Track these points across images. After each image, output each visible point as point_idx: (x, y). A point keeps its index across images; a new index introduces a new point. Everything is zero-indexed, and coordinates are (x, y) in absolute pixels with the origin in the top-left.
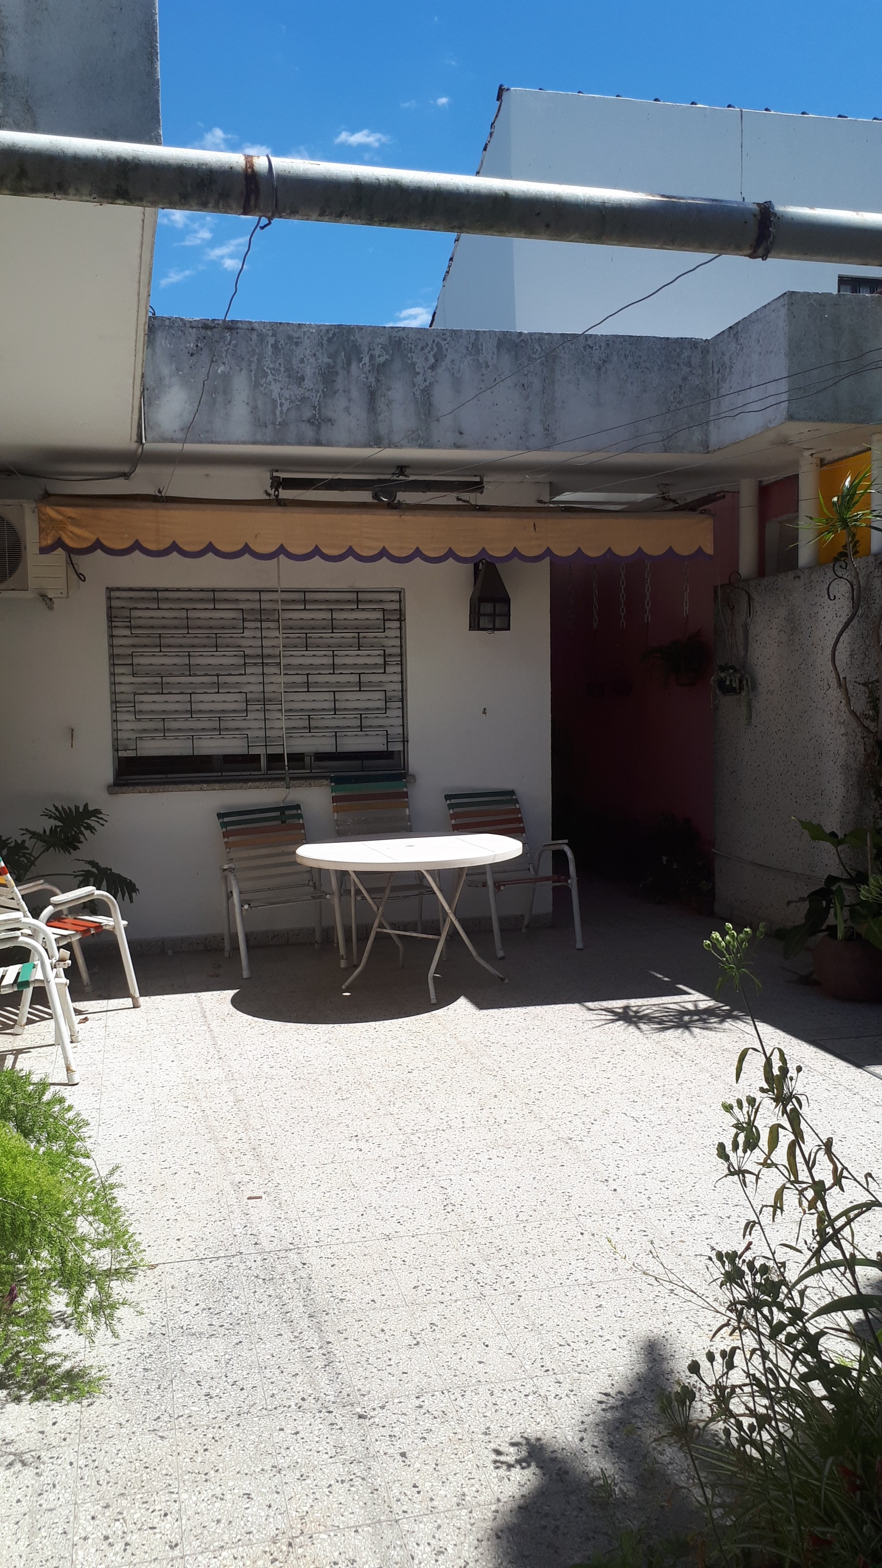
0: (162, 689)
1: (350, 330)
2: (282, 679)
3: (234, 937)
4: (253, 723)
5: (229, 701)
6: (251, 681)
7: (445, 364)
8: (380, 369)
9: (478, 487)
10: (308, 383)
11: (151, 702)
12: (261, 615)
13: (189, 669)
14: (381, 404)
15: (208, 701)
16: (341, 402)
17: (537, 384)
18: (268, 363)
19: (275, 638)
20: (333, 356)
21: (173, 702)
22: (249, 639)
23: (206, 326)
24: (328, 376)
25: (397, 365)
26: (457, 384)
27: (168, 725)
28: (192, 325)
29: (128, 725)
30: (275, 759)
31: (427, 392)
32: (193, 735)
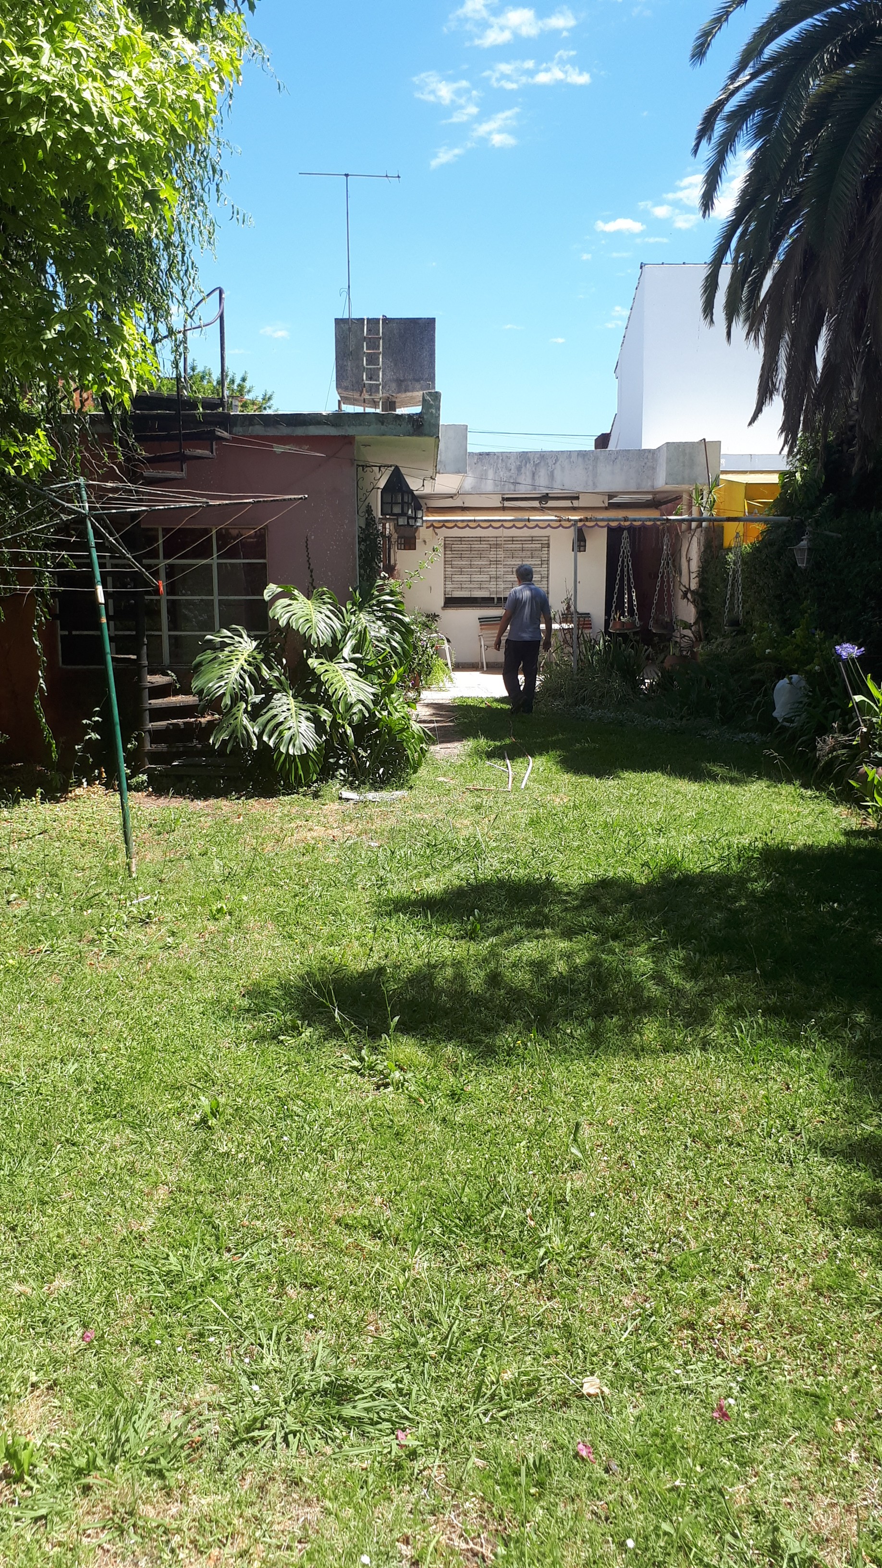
0: (461, 573)
1: (527, 452)
2: (502, 570)
3: (482, 663)
4: (492, 585)
5: (485, 577)
6: (492, 571)
7: (558, 463)
8: (536, 465)
9: (577, 498)
10: (512, 471)
11: (457, 578)
12: (497, 546)
13: (471, 566)
14: (536, 477)
15: (477, 577)
16: (523, 477)
17: (591, 468)
18: (499, 466)
19: (501, 554)
20: (521, 462)
21: (465, 578)
22: (492, 555)
23: (481, 454)
24: (519, 469)
25: (542, 464)
26: (563, 469)
27: (464, 586)
28: (476, 454)
29: (449, 585)
30: (499, 599)
31: (552, 472)
32: (471, 589)
